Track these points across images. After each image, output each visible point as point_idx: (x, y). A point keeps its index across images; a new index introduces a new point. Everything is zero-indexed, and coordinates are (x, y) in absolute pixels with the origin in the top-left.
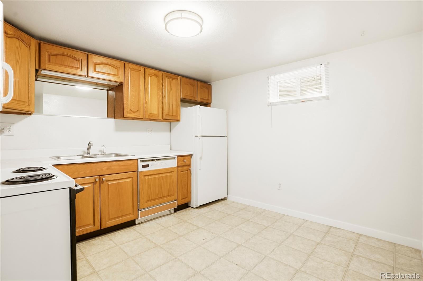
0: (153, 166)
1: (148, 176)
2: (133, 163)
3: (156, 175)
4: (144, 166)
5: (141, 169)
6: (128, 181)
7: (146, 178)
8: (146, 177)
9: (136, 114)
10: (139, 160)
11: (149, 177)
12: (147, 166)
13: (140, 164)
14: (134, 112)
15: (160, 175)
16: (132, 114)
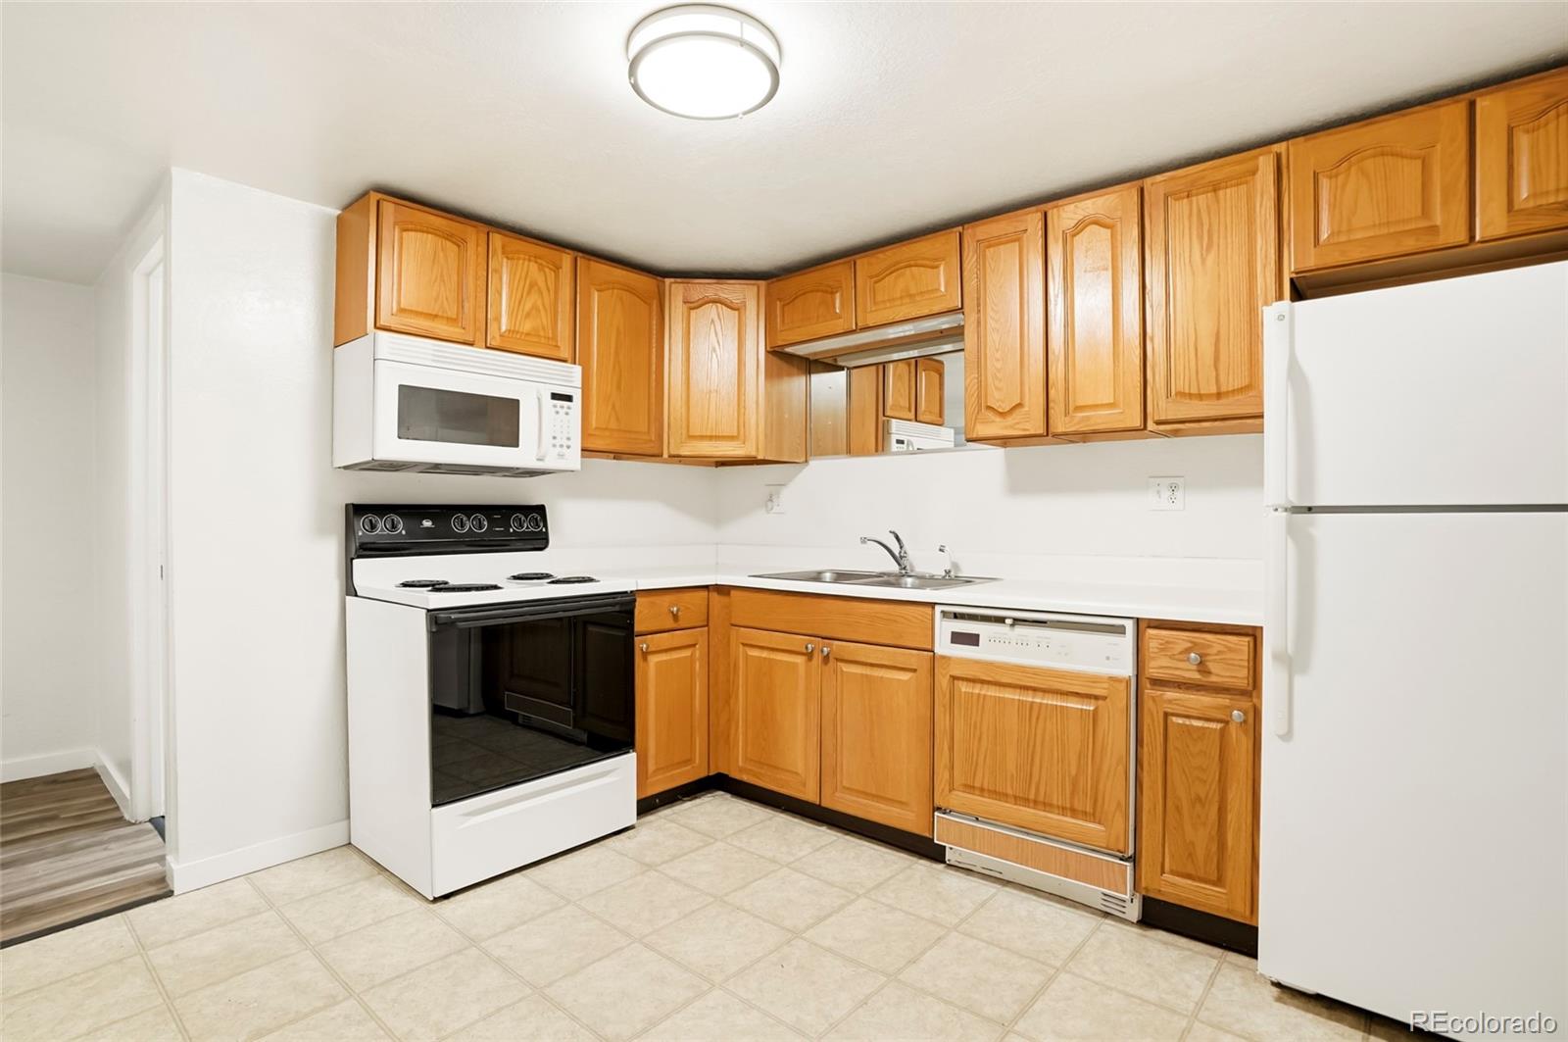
0: (998, 647)
1: (972, 684)
2: (916, 618)
3: (1011, 690)
4: (958, 638)
5: (943, 646)
6: (899, 680)
7: (963, 690)
8: (965, 683)
9: (1010, 420)
10: (938, 609)
11: (977, 689)
12: (972, 640)
13: (944, 629)
14: (1002, 414)
15: (1028, 697)
16: (993, 421)
